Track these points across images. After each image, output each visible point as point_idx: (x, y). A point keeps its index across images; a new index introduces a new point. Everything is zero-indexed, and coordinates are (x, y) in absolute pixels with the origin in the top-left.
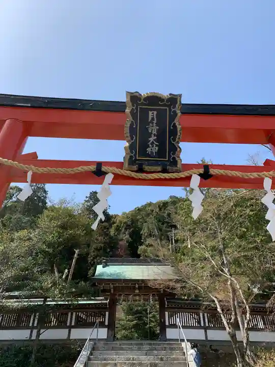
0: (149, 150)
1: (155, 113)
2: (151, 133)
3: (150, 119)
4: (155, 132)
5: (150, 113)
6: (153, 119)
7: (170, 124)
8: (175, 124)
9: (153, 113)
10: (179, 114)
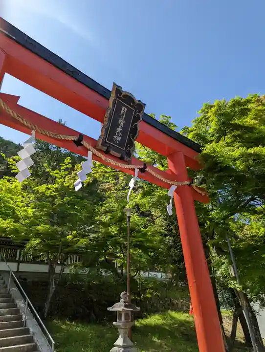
0: (115, 137)
1: (126, 109)
2: (120, 125)
3: (121, 113)
4: (122, 125)
5: (123, 108)
6: (123, 114)
7: (133, 123)
8: (136, 125)
9: (125, 109)
10: (141, 119)
